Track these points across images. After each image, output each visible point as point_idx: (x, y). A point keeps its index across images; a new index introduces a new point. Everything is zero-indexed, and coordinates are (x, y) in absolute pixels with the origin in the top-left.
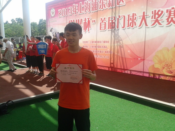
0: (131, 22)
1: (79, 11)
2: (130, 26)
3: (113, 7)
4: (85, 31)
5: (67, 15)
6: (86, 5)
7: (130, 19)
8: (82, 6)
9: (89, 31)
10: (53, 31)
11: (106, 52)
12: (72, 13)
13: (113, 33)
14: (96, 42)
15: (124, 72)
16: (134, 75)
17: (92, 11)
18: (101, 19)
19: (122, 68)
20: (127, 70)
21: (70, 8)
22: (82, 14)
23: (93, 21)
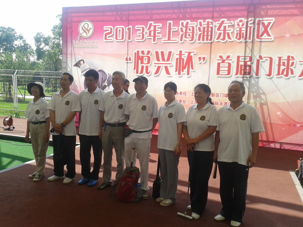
0: (284, 69)
1: (164, 36)
2: (282, 74)
3: (248, 40)
4: (179, 74)
5: (129, 39)
6: (184, 29)
7: (281, 64)
8: (172, 27)
9: (188, 74)
12: (146, 36)
13: (247, 83)
17: (197, 41)
18: (221, 57)
20: (274, 142)
21: (141, 29)
22: (173, 44)
23: (200, 58)
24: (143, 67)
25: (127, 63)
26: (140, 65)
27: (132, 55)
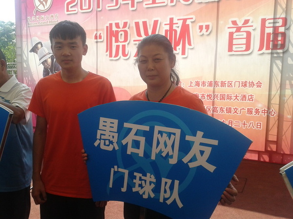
5: (98, 7)
9: (183, 53)
10: (44, 50)
11: (250, 111)
12: (121, 2)
13: (279, 63)
14: (213, 84)
17: (197, 2)
23: (201, 28)
24: (118, 47)
25: (97, 42)
26: (114, 45)
27: (103, 30)
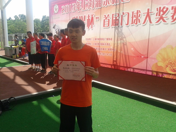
0: (135, 19)
1: (82, 7)
2: (134, 23)
3: (117, 4)
4: (88, 28)
5: (70, 11)
7: (134, 16)
8: (85, 2)
9: (92, 28)
10: (56, 27)
12: (76, 9)
14: (99, 39)
15: (126, 70)
16: (137, 73)
17: (95, 8)
18: (105, 16)
19: (125, 66)
20: (130, 68)
21: (74, 5)
22: (86, 11)
23: (96, 18)
